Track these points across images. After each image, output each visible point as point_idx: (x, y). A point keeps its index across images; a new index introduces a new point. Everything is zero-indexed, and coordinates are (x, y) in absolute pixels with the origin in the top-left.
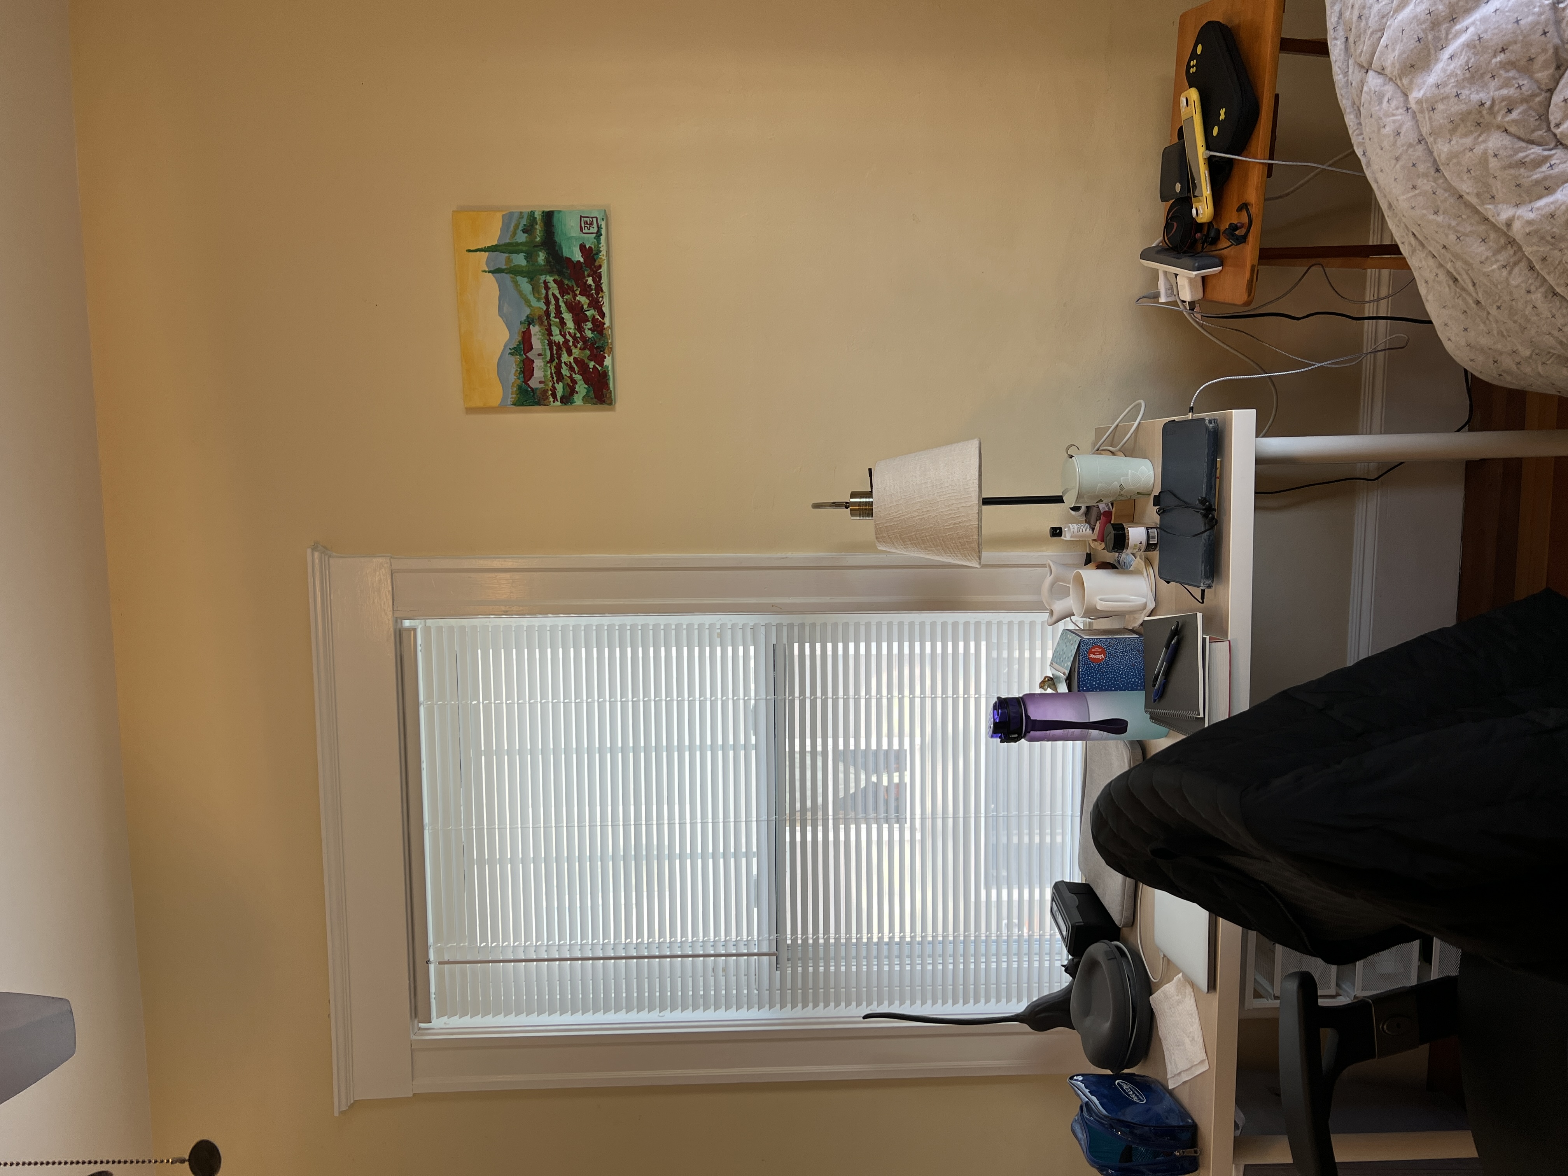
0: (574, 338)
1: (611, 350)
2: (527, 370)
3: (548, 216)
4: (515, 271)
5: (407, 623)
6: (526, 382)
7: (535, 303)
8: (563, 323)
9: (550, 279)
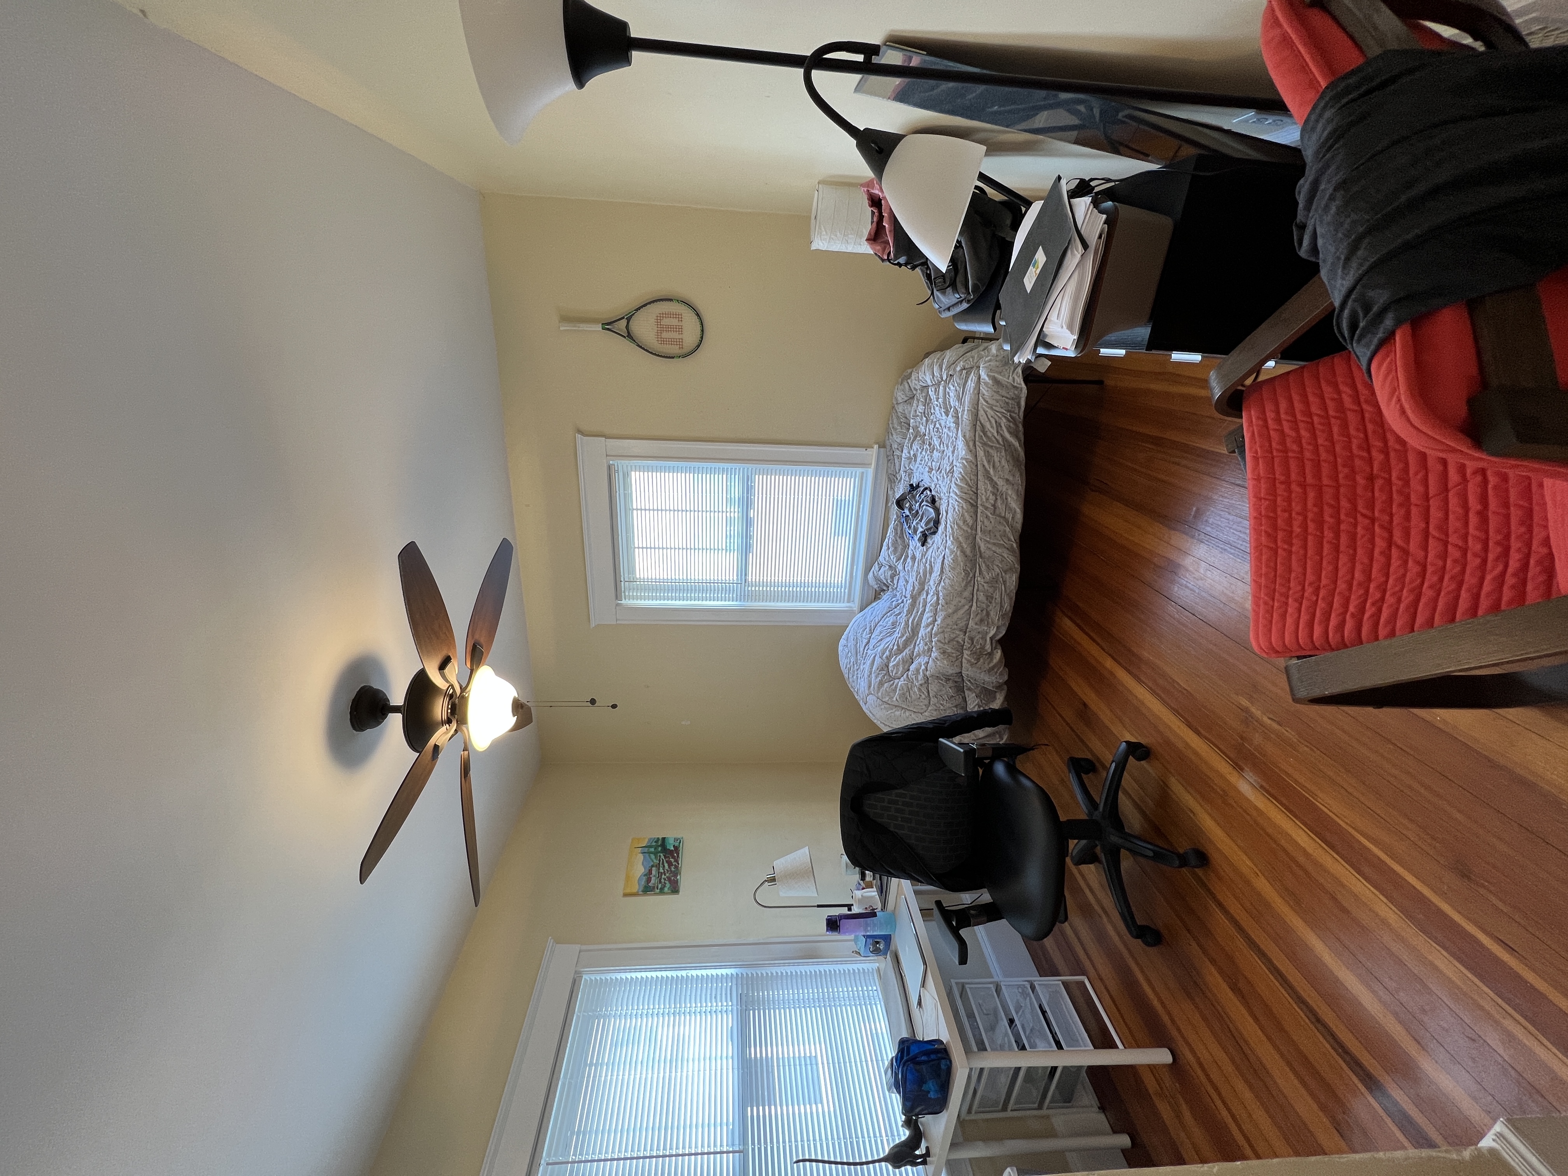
0: (668, 871)
1: (680, 874)
2: (649, 880)
3: (664, 839)
4: (650, 853)
7: (655, 861)
8: (664, 866)
9: (662, 855)
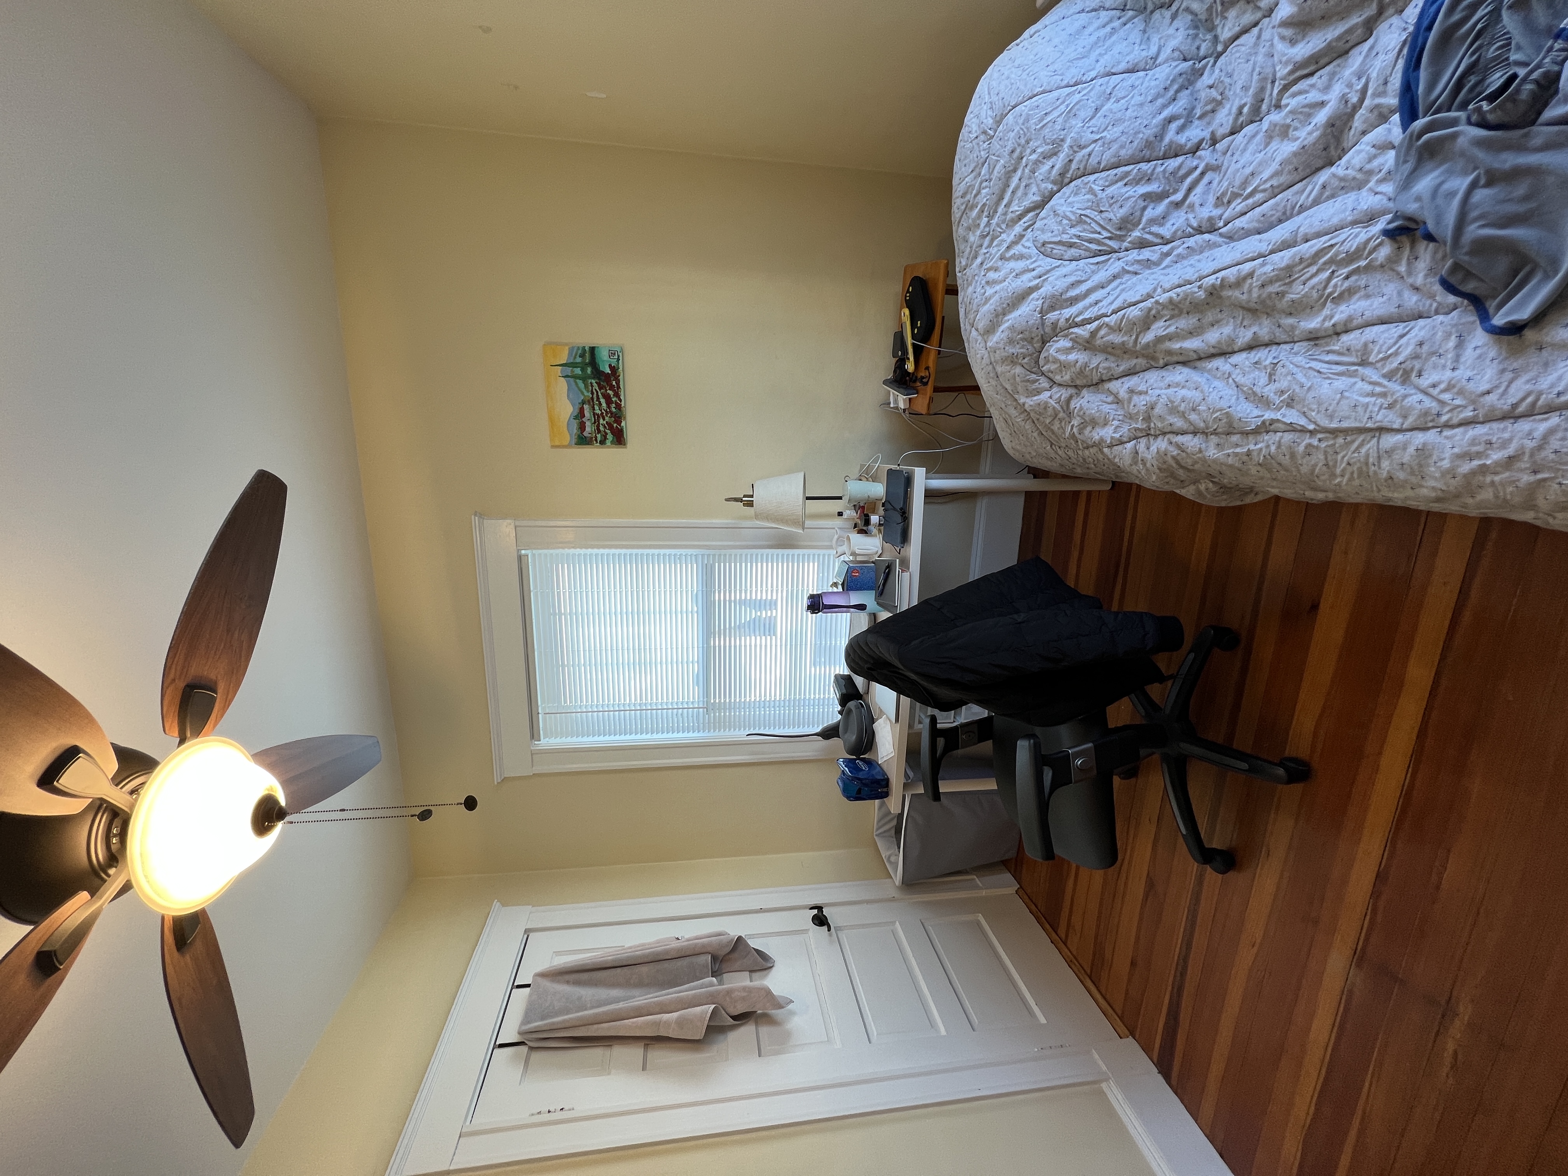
0: (606, 411)
1: (625, 419)
2: (582, 427)
3: (593, 350)
4: (575, 377)
5: (523, 552)
6: (582, 433)
7: (586, 394)
8: (600, 404)
9: (593, 381)
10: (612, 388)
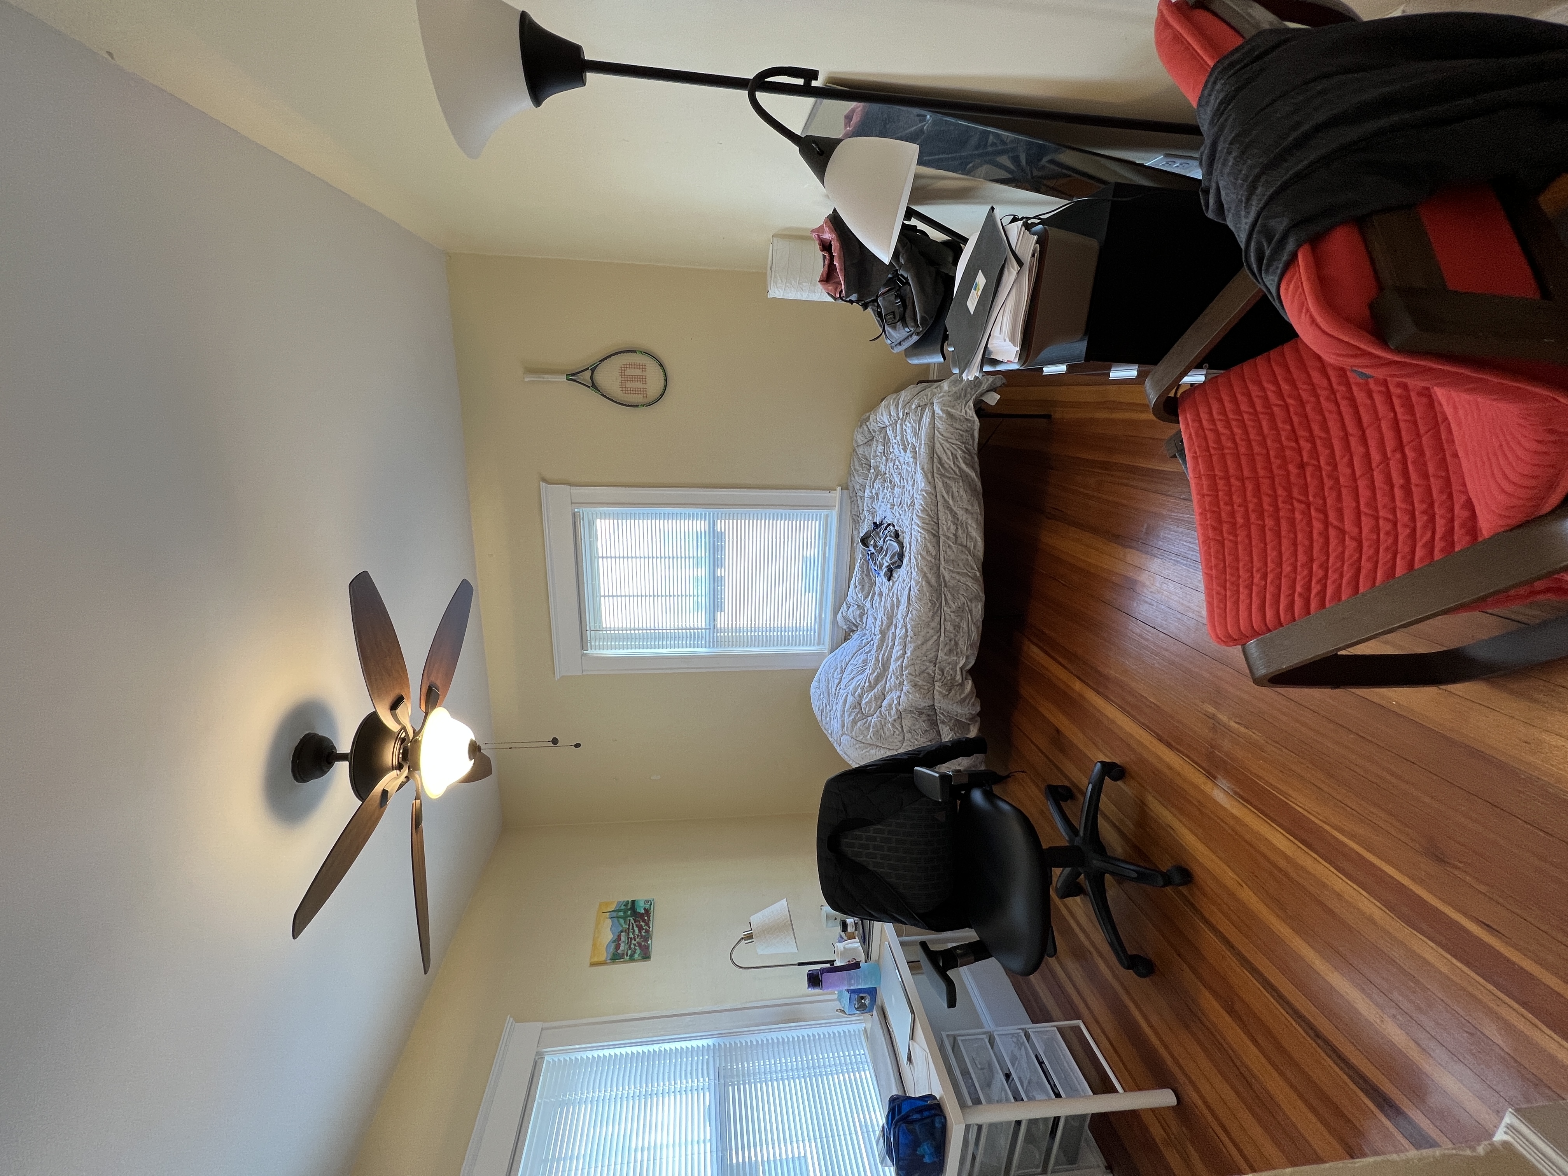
0: (638, 935)
1: (651, 939)
2: (618, 947)
3: (634, 901)
4: (618, 917)
6: (616, 951)
7: (624, 926)
8: (634, 931)
9: (631, 919)
10: (644, 921)
